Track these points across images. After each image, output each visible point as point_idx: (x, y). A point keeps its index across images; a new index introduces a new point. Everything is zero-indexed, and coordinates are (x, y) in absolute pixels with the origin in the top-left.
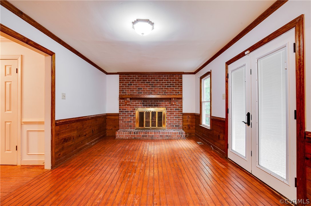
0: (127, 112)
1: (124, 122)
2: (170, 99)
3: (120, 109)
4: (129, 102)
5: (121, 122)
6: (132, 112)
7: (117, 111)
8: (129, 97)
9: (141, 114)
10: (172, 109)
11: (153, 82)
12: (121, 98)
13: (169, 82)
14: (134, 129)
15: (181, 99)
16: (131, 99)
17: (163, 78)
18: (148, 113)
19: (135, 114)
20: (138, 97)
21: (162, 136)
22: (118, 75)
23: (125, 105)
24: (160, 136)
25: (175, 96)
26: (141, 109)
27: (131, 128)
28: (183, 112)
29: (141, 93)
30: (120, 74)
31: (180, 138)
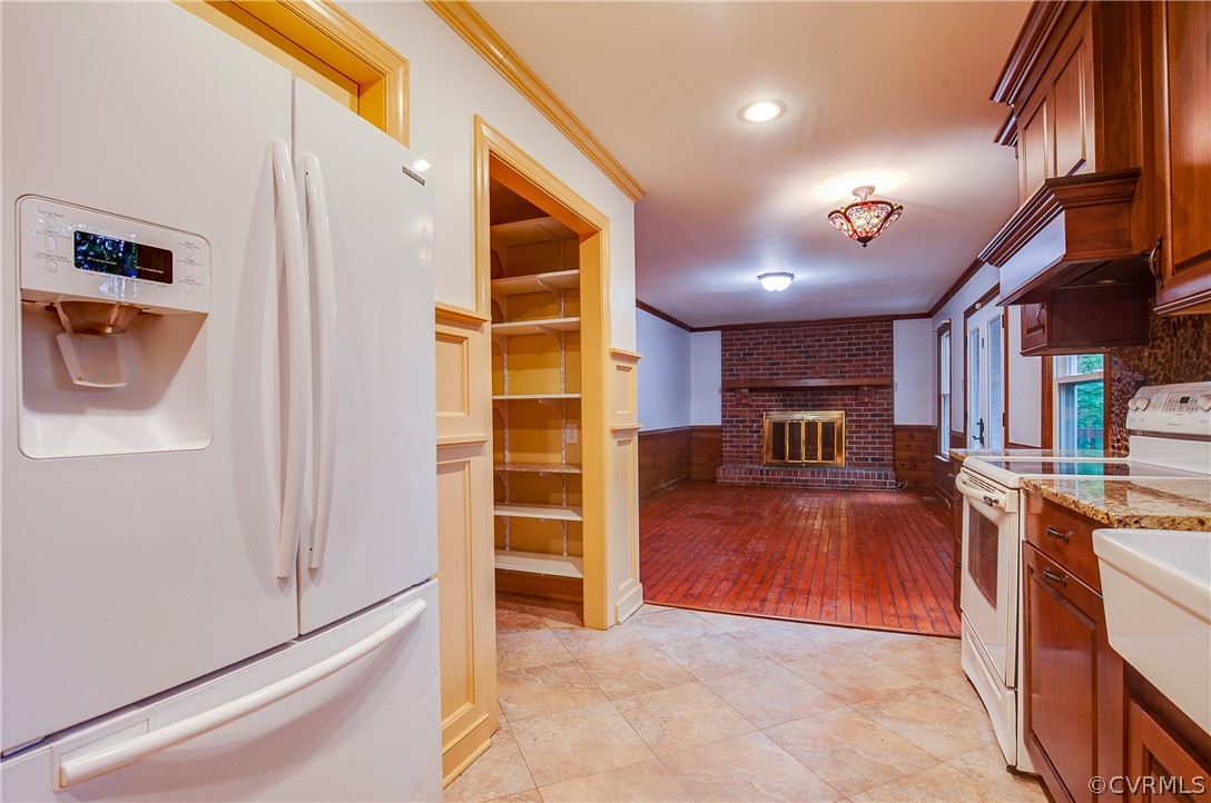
0: (742, 421)
1: (735, 447)
2: (857, 388)
3: (723, 416)
4: (746, 397)
5: (727, 447)
6: (754, 421)
7: (717, 422)
8: (748, 385)
9: (778, 427)
10: (861, 416)
11: (810, 347)
12: (727, 388)
13: (854, 344)
14: (759, 464)
15: (890, 386)
16: (751, 390)
17: (838, 334)
18: (795, 426)
19: (762, 427)
20: (769, 385)
21: (832, 482)
22: (720, 332)
23: (737, 405)
24: (827, 481)
25: (868, 381)
26: (777, 416)
27: (752, 463)
28: (897, 422)
29: (778, 374)
30: (722, 328)
31: (880, 487)
